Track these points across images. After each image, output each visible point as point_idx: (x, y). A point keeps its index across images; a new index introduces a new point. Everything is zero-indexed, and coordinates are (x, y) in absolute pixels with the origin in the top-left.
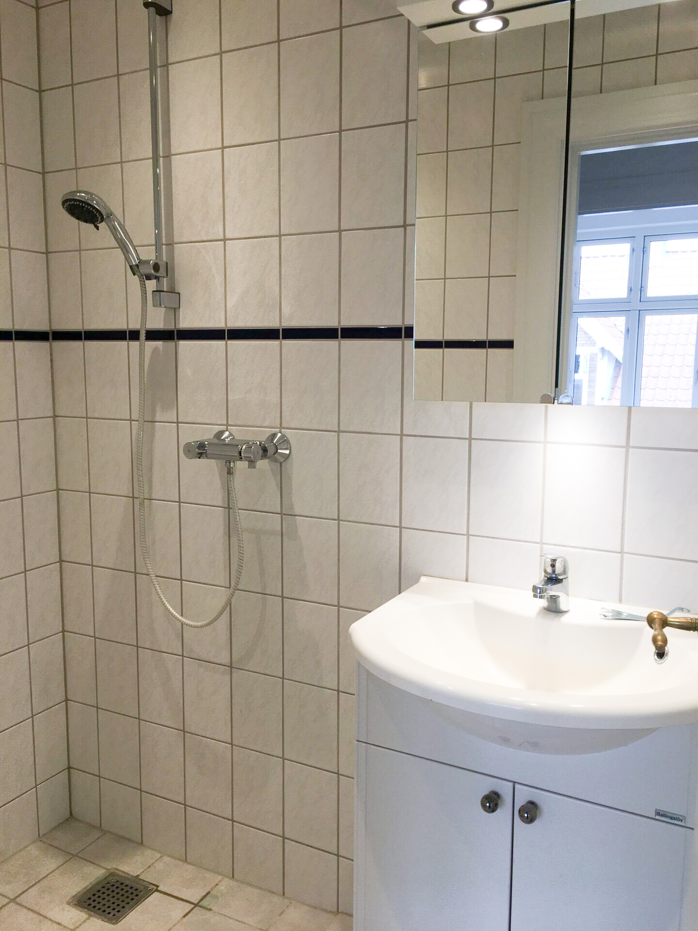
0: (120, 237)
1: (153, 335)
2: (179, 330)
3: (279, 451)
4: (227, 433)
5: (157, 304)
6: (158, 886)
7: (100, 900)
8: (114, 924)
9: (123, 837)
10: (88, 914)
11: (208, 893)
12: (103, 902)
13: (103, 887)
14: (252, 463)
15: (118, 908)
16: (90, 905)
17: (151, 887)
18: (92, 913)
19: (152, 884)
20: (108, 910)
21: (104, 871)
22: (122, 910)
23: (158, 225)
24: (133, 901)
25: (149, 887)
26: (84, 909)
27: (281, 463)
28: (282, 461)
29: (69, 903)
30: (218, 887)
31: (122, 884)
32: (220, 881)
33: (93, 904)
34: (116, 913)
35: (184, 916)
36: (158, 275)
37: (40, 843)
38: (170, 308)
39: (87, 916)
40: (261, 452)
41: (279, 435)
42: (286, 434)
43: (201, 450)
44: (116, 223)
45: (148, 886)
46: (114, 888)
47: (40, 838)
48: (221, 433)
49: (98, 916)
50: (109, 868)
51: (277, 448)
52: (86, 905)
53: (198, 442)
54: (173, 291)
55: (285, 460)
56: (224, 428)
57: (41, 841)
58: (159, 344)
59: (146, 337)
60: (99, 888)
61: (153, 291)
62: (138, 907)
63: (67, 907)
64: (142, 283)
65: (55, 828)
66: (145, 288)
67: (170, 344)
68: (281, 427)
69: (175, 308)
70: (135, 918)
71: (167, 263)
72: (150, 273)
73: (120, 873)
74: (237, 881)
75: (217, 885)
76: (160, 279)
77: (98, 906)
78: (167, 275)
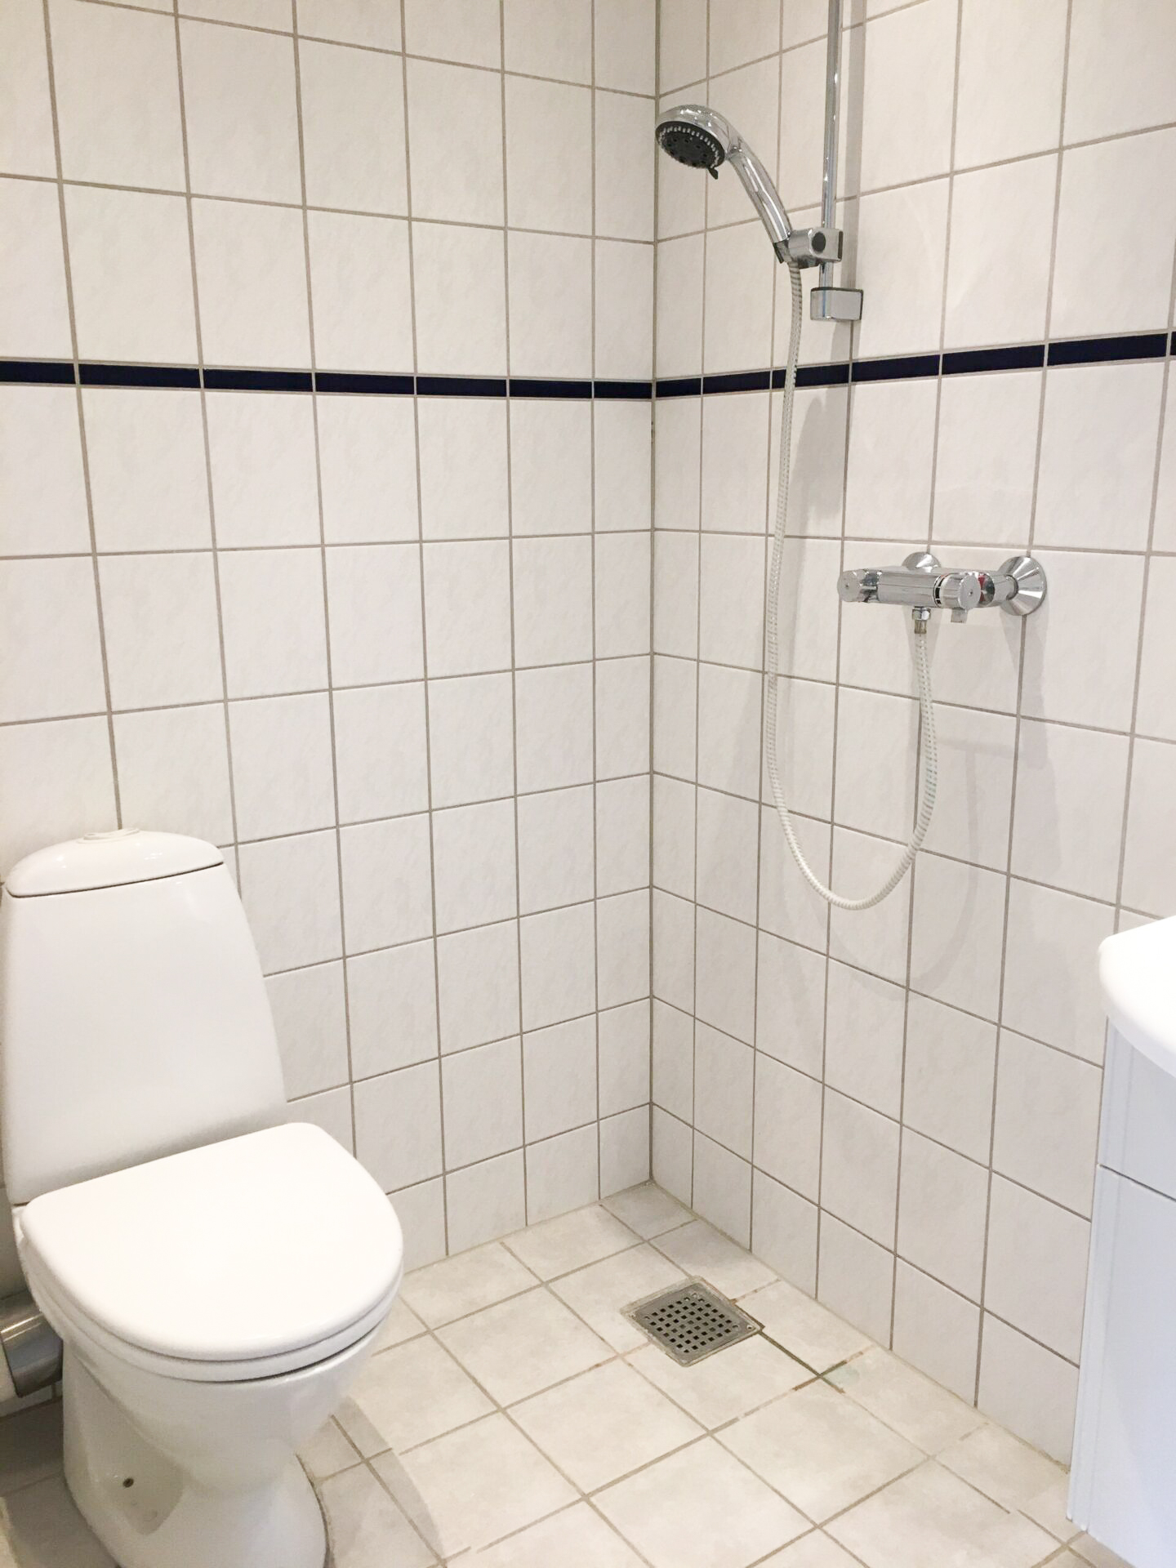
0: (757, 189)
1: (810, 377)
2: (858, 363)
3: (1020, 592)
4: (928, 559)
5: (819, 315)
6: (762, 1327)
7: (670, 1321)
8: (682, 1365)
9: (724, 1234)
10: (649, 1338)
11: (843, 1363)
12: (674, 1326)
13: (679, 1303)
14: (959, 611)
15: (694, 1343)
16: (653, 1324)
17: (752, 1324)
18: (654, 1338)
19: (753, 1319)
20: (679, 1341)
21: (684, 1277)
22: (700, 1346)
23: (829, 166)
24: (721, 1338)
25: (748, 1324)
26: (643, 1328)
27: (1025, 616)
28: (1028, 612)
29: (622, 1312)
30: (861, 1357)
31: (708, 1306)
32: (867, 1349)
33: (660, 1324)
34: (691, 1350)
35: (796, 1389)
36: (821, 256)
37: (599, 1209)
38: (843, 321)
39: (645, 1340)
40: (979, 591)
41: (1027, 561)
42: (1038, 560)
43: (869, 588)
44: (749, 162)
45: (748, 1321)
46: (694, 1308)
47: (600, 1200)
48: (917, 557)
49: (662, 1345)
50: (693, 1275)
51: (1017, 587)
52: (648, 1322)
53: (866, 571)
54: (851, 288)
55: (1034, 610)
56: (922, 548)
57: (601, 1206)
58: (821, 392)
59: (796, 378)
60: (672, 1302)
61: (813, 290)
62: (727, 1349)
63: (620, 1318)
64: (795, 275)
65: (626, 1191)
66: (800, 285)
67: (840, 391)
68: (1031, 545)
69: (852, 321)
70: (718, 1364)
71: (841, 234)
72: (807, 254)
73: (709, 1288)
74: (897, 1356)
75: (861, 1353)
76: (827, 265)
77: (665, 1330)
78: (840, 256)
